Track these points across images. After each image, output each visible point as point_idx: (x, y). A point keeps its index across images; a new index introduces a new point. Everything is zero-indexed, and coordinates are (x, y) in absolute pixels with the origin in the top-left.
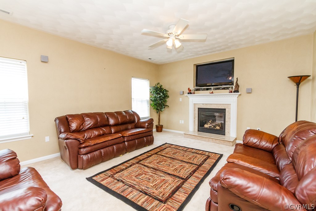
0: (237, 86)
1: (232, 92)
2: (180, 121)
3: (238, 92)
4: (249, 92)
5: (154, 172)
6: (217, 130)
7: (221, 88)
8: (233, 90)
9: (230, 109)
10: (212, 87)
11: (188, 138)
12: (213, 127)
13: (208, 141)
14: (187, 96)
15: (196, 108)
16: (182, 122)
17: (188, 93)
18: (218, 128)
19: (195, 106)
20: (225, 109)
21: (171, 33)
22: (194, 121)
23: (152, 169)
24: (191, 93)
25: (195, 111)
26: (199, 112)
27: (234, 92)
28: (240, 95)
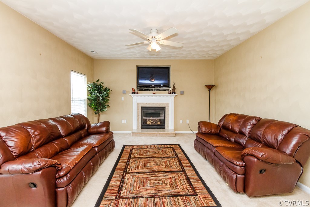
0: (174, 89)
1: (170, 93)
2: (122, 120)
3: (175, 94)
4: (182, 93)
5: (153, 175)
6: (158, 125)
7: (161, 89)
8: (171, 92)
9: (169, 106)
10: (154, 88)
11: (136, 136)
12: (154, 123)
13: (156, 136)
14: (131, 95)
15: (139, 107)
16: (124, 121)
17: (132, 93)
18: (159, 123)
19: (138, 105)
20: (165, 107)
21: (154, 37)
22: (138, 119)
23: (148, 174)
24: (135, 93)
25: (138, 110)
26: (143, 110)
27: (172, 93)
28: (176, 96)
